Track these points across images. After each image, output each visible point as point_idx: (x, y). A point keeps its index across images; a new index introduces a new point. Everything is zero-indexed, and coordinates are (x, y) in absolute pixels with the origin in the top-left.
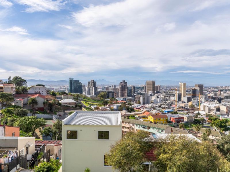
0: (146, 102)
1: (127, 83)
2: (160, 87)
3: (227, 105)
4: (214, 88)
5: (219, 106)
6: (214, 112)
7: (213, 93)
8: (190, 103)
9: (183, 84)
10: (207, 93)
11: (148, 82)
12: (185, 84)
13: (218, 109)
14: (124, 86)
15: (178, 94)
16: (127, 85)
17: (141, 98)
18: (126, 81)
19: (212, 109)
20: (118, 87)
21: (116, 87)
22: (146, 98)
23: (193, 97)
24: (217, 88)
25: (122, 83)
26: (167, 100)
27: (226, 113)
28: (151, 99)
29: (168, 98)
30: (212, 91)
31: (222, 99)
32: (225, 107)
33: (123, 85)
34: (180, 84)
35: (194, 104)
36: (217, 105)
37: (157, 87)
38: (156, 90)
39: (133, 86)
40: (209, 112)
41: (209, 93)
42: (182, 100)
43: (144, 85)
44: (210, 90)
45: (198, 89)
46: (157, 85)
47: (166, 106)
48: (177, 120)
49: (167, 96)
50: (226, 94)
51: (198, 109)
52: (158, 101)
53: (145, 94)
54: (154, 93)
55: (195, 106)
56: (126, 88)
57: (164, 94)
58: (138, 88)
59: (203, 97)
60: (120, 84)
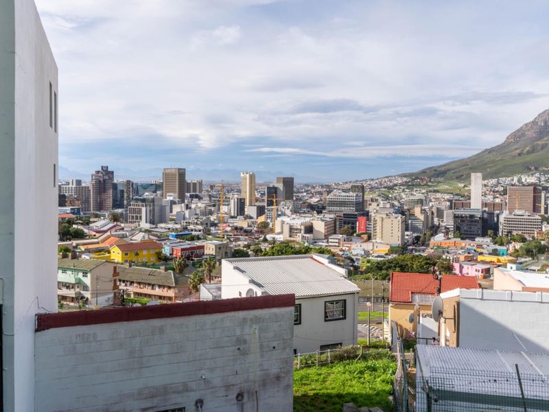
0: (156, 219)
1: (112, 173)
2: (201, 183)
3: (328, 219)
4: (322, 186)
5: (312, 221)
6: (300, 234)
7: (317, 198)
8: (262, 219)
9: (248, 175)
10: (306, 198)
11: (169, 171)
12: (252, 177)
13: (309, 229)
14: (104, 181)
15: (236, 200)
16: (112, 179)
17: (144, 209)
18: (109, 170)
19: (297, 229)
20: (88, 182)
21: (83, 185)
22: (157, 209)
23: (270, 203)
24: (328, 186)
25: (100, 174)
26: (211, 213)
27: (325, 236)
28: (171, 212)
29: (213, 209)
30: (316, 193)
31: (324, 208)
32: (324, 223)
33: (101, 179)
34: (242, 175)
35: (269, 221)
36: (307, 219)
37: (195, 184)
38: (185, 188)
39: (128, 182)
40: (290, 236)
41: (311, 197)
42: (246, 213)
43: (159, 179)
44: (313, 191)
45: (280, 186)
46: (189, 179)
47: (200, 227)
48: (187, 253)
49: (214, 206)
50: (331, 196)
51: (272, 231)
52: (187, 216)
53: (153, 201)
54: (182, 198)
55: (271, 226)
56: (109, 185)
57: (206, 200)
58: (146, 187)
59: (290, 204)
60: (92, 175)
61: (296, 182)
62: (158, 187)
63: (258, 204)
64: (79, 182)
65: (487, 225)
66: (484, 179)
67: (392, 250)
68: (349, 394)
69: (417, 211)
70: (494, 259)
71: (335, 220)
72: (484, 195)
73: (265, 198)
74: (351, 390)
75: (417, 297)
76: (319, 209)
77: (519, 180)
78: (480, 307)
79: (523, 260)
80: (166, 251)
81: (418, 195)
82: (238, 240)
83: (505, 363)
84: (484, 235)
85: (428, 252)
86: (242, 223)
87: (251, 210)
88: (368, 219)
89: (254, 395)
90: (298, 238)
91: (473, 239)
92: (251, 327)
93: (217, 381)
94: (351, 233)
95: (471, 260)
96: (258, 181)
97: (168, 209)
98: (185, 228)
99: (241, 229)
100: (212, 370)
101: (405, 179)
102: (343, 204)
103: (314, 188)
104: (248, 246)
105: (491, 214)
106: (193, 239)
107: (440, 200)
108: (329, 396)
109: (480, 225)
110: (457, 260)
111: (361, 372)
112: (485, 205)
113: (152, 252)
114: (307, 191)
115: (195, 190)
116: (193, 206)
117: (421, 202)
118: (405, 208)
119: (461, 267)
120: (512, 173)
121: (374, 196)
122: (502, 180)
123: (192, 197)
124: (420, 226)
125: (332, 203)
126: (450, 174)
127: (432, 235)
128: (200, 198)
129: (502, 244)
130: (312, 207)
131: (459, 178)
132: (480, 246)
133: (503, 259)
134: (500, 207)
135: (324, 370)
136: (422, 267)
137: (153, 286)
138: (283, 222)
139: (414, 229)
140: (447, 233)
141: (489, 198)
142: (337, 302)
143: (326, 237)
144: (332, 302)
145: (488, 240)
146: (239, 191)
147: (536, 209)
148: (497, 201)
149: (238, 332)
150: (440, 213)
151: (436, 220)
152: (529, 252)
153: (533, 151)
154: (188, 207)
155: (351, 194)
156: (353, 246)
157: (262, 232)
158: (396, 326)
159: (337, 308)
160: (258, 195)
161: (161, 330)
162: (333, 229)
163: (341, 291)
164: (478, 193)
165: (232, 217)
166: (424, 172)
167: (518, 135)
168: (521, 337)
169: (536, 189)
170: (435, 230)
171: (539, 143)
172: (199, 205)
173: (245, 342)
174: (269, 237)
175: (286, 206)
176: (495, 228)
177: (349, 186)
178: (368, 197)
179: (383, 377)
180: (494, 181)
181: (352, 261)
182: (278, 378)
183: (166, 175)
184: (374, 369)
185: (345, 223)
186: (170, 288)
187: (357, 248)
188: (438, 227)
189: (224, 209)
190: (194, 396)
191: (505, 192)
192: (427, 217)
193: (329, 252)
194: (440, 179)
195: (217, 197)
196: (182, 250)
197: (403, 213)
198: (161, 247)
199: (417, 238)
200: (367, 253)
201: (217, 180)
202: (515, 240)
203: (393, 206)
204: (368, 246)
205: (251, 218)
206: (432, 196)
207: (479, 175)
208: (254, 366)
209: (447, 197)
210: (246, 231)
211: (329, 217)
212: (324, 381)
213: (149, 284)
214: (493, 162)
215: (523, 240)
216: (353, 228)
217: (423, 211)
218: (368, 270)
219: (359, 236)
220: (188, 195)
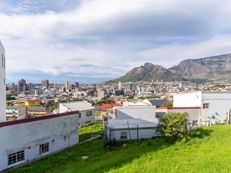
0: (40, 93)
1: (25, 81)
2: (53, 84)
4: (86, 85)
7: (85, 87)
8: (70, 93)
12: (68, 82)
13: (83, 95)
14: (22, 83)
15: (63, 88)
16: (25, 82)
17: (36, 91)
18: (24, 80)
20: (16, 83)
21: (15, 84)
22: (40, 91)
23: (72, 89)
24: (87, 84)
25: (21, 81)
26: (56, 91)
28: (44, 91)
29: (57, 90)
31: (86, 90)
34: (65, 82)
36: (82, 92)
37: (51, 84)
38: (48, 85)
39: (31, 84)
43: (41, 83)
45: (75, 84)
46: (50, 83)
47: (53, 95)
48: (49, 102)
49: (57, 89)
50: (88, 87)
51: (73, 95)
52: (49, 92)
53: (39, 88)
54: (48, 88)
55: (73, 94)
56: (24, 84)
57: (55, 88)
58: (36, 85)
59: (78, 89)
60: (18, 82)
61: (79, 83)
62: (40, 85)
63: (69, 89)
64: (13, 84)
65: (122, 93)
66: (121, 83)
67: (102, 99)
68: (92, 133)
69: (107, 90)
70: (123, 100)
71: (89, 92)
72: (121, 86)
73: (71, 87)
74: (93, 132)
75: (108, 109)
76: (85, 90)
77: (128, 83)
78: (120, 110)
79: (129, 100)
80: (43, 102)
81: (108, 86)
82: (64, 98)
83: (125, 121)
84: (121, 95)
85: (110, 99)
86: (65, 94)
87: (67, 91)
88: (97, 92)
89: (69, 136)
90: (80, 97)
91: (119, 96)
92: (68, 119)
93: (58, 134)
94: (93, 95)
95: (119, 100)
96: (69, 83)
97: (43, 91)
98: (49, 96)
99: (65, 95)
100: (57, 131)
101: (105, 83)
102: (91, 88)
103: (84, 85)
104: (67, 100)
105: (123, 90)
106: (51, 98)
107: (112, 87)
108: (88, 134)
109: (120, 93)
110: (116, 100)
111: (95, 127)
112: (121, 88)
113: (38, 102)
114: (82, 86)
115: (51, 86)
116: (51, 90)
117: (108, 88)
118: (105, 89)
119: (117, 102)
120: (127, 82)
121: (98, 87)
122: (125, 83)
123: (51, 87)
124: (108, 93)
125: (88, 88)
126: (114, 82)
127: (111, 95)
128: (53, 88)
129: (125, 97)
130: (83, 89)
131: (116, 83)
132: (120, 97)
133: (125, 100)
134: (124, 89)
135: (86, 128)
136: (109, 102)
137: (39, 112)
138: (76, 93)
139: (107, 94)
140: (114, 95)
141: (122, 87)
142: (90, 112)
143: (87, 96)
144: (88, 112)
145: (122, 96)
146: (64, 86)
147: (131, 89)
148: (124, 87)
149: (64, 121)
150: (112, 90)
151: (111, 92)
152: (130, 98)
153: (130, 77)
154: (49, 90)
155: (93, 86)
156: (93, 98)
157: (70, 96)
158: (103, 116)
159: (89, 113)
160: (69, 87)
161: (42, 123)
162: (88, 94)
163: (90, 109)
164: (120, 86)
165: (62, 92)
166: (109, 81)
167: (127, 74)
168: (128, 116)
169: (131, 85)
170: (111, 94)
171: (132, 75)
172: (53, 89)
173: (66, 123)
174: (72, 97)
175: (77, 89)
176: (123, 93)
177: (92, 84)
178: (96, 87)
179: (100, 128)
180: (123, 83)
181: (93, 102)
182: (75, 131)
183: (43, 82)
184: (98, 126)
185: (91, 93)
186: (44, 111)
187: (94, 99)
188: (112, 93)
189: (60, 90)
190: (52, 139)
191: (125, 86)
192: (110, 91)
193: (87, 100)
194: (112, 83)
195: (58, 87)
196: (48, 101)
197: (104, 90)
198: (41, 101)
199: (108, 96)
200: (96, 100)
201: (58, 83)
202: (127, 96)
203: (102, 89)
204: (97, 98)
205: (67, 92)
206: (111, 87)
207: (120, 82)
208: (68, 129)
209: (114, 87)
210: (66, 96)
211: (87, 92)
212: (87, 130)
213: (38, 111)
214: (123, 79)
215: (129, 95)
216: (93, 94)
217: (109, 90)
218: (97, 104)
219: (94, 96)
220: (50, 87)
